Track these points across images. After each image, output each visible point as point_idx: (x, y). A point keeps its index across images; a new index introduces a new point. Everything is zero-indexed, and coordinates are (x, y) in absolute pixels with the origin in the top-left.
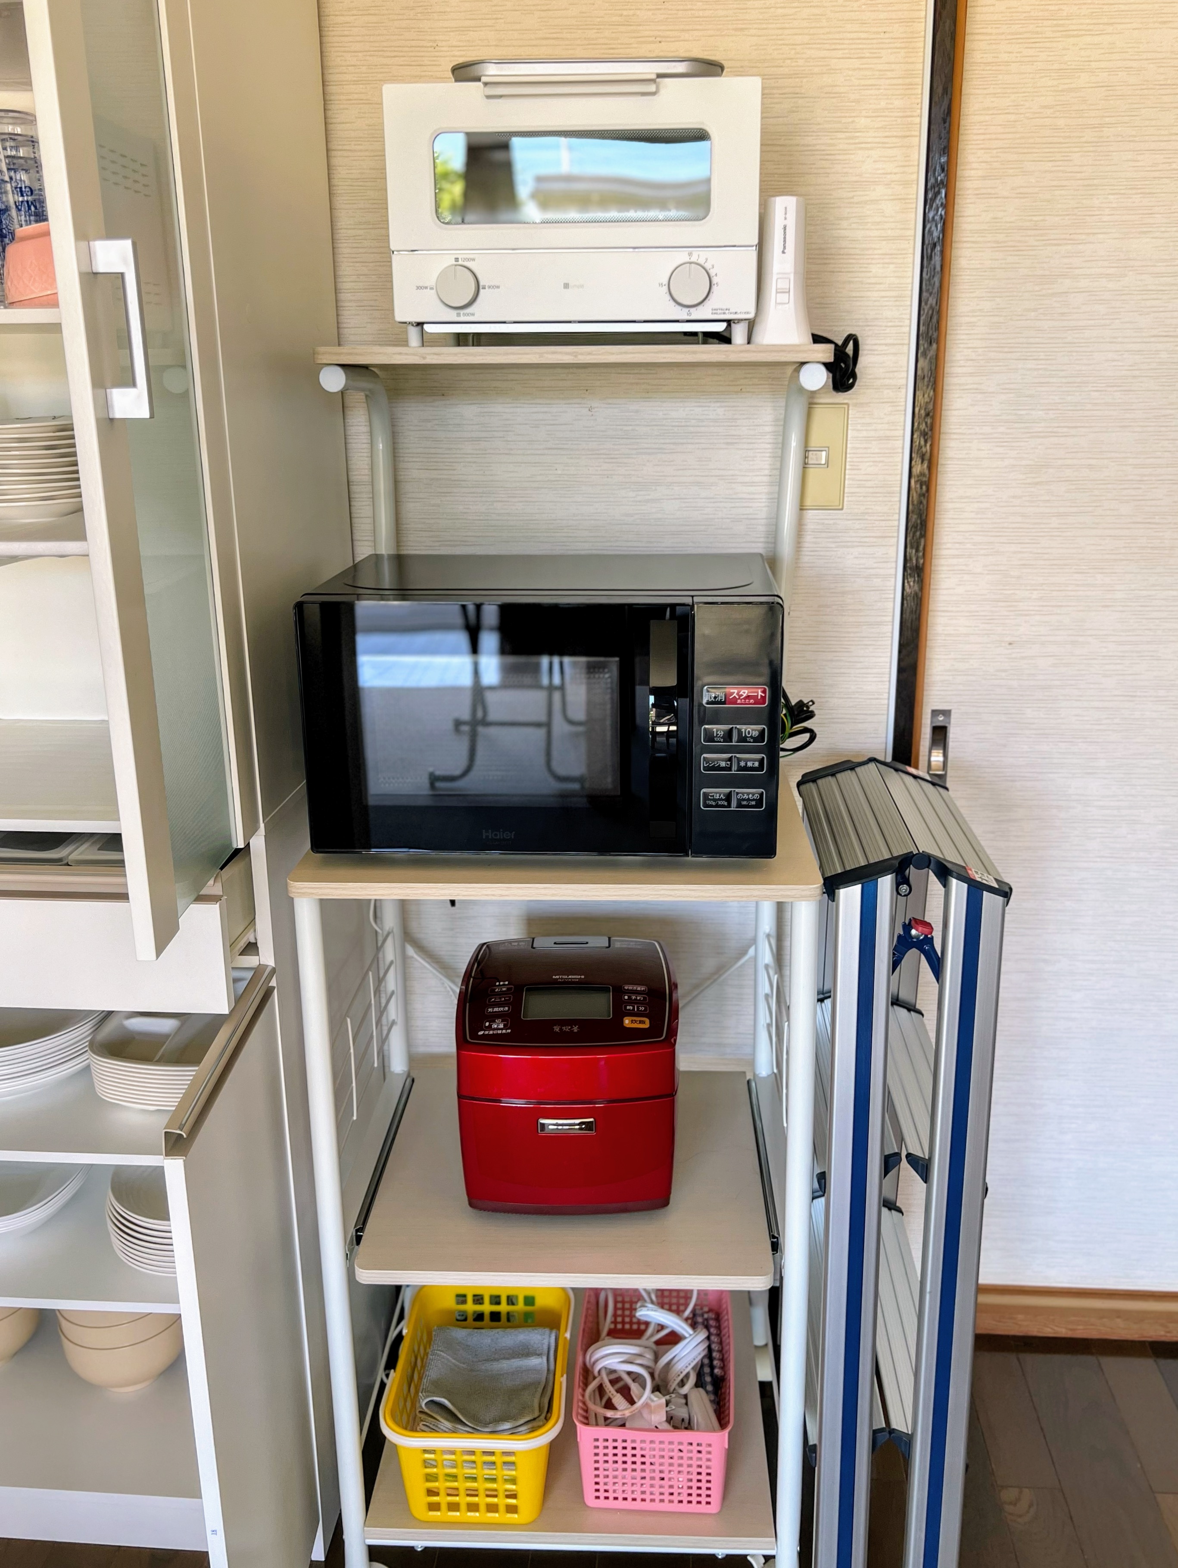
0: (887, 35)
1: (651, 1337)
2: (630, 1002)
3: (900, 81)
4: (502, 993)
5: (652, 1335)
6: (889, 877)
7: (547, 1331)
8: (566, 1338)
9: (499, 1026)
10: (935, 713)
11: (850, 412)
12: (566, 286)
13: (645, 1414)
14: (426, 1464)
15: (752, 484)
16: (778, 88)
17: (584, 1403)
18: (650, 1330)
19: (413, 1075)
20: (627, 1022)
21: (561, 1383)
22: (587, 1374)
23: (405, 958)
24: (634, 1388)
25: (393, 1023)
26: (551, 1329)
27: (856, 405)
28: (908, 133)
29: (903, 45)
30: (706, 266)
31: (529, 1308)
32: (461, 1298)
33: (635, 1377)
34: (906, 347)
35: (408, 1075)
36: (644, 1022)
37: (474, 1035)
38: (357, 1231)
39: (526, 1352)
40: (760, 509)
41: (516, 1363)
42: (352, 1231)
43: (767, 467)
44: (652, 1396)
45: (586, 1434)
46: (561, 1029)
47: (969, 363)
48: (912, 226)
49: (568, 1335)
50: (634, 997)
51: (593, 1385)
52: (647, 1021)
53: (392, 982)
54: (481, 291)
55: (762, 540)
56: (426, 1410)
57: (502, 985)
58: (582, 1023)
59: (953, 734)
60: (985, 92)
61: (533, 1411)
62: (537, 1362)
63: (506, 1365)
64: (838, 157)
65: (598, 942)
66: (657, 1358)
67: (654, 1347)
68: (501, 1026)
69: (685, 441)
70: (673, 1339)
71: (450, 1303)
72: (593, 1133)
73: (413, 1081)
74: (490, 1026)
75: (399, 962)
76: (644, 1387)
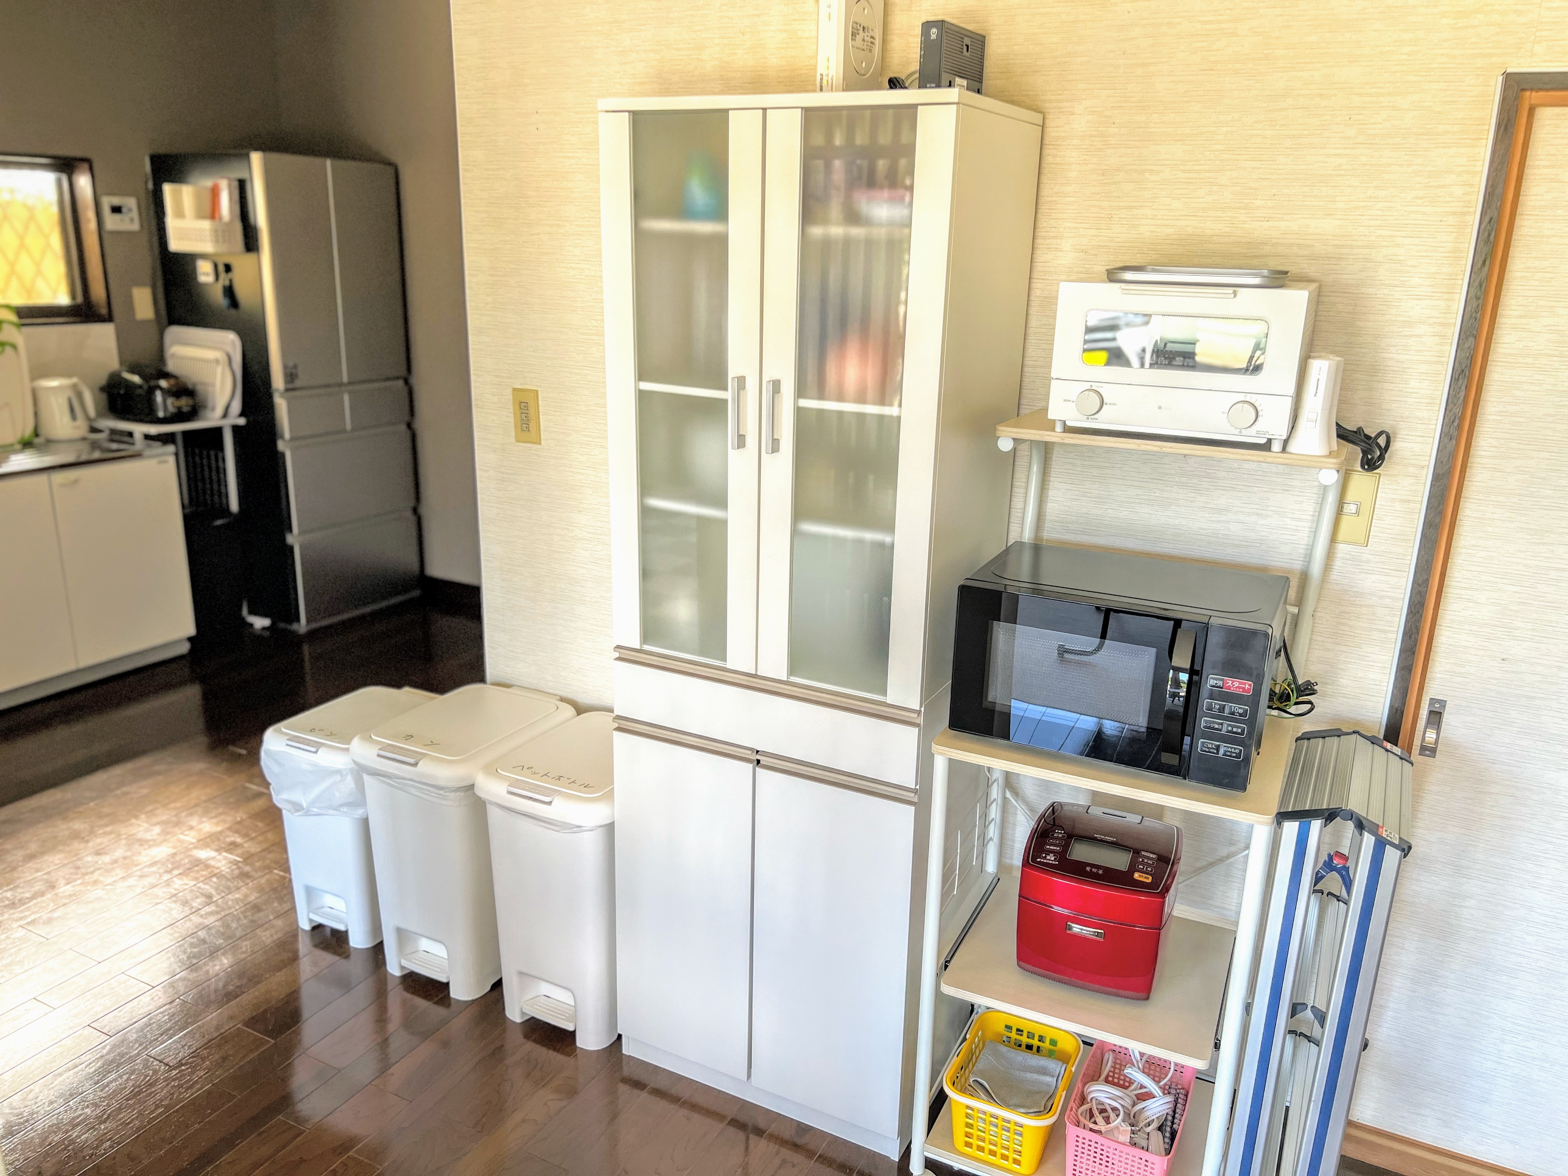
0: (1442, 223)
1: (1133, 1091)
2: (1142, 863)
3: (1449, 255)
4: (1057, 838)
5: (1135, 1090)
6: (1320, 821)
7: (1061, 1063)
8: (1071, 1071)
9: (1051, 858)
10: (1432, 700)
11: (1381, 479)
12: (1160, 408)
13: (1116, 1132)
14: (968, 1116)
15: (1299, 520)
16: (1352, 254)
17: (1077, 1115)
18: (1133, 1087)
19: (999, 876)
20: (1136, 875)
21: (1061, 1096)
22: (1083, 1100)
23: (1005, 799)
24: (1112, 1115)
25: (991, 839)
26: (1064, 1063)
27: (1386, 475)
28: (1452, 291)
29: (1455, 230)
30: (1255, 404)
31: (1052, 1047)
32: (1008, 1028)
33: (1114, 1109)
34: (1431, 439)
35: (997, 875)
36: (1148, 878)
37: (1034, 860)
38: (946, 962)
39: (1044, 1071)
40: (1303, 538)
41: (1035, 1076)
42: (942, 961)
43: (1312, 509)
44: (1122, 1123)
45: (1072, 1131)
46: (1091, 870)
47: (1492, 449)
48: (1447, 355)
49: (1073, 1069)
50: (1146, 861)
51: (1085, 1107)
52: (1150, 878)
53: (994, 812)
54: (1104, 406)
55: (1302, 559)
56: (972, 1085)
57: (1059, 833)
58: (1107, 870)
59: (1447, 718)
60: (1529, 256)
61: (1040, 1107)
62: (1051, 1080)
63: (1029, 1075)
64: (1392, 303)
65: (1133, 819)
66: (1134, 1105)
67: (1135, 1098)
68: (1053, 859)
69: (1252, 484)
70: (1149, 1096)
71: (1001, 1029)
72: (1102, 940)
73: (999, 879)
74: (1046, 857)
75: (1000, 801)
76: (1118, 1116)
